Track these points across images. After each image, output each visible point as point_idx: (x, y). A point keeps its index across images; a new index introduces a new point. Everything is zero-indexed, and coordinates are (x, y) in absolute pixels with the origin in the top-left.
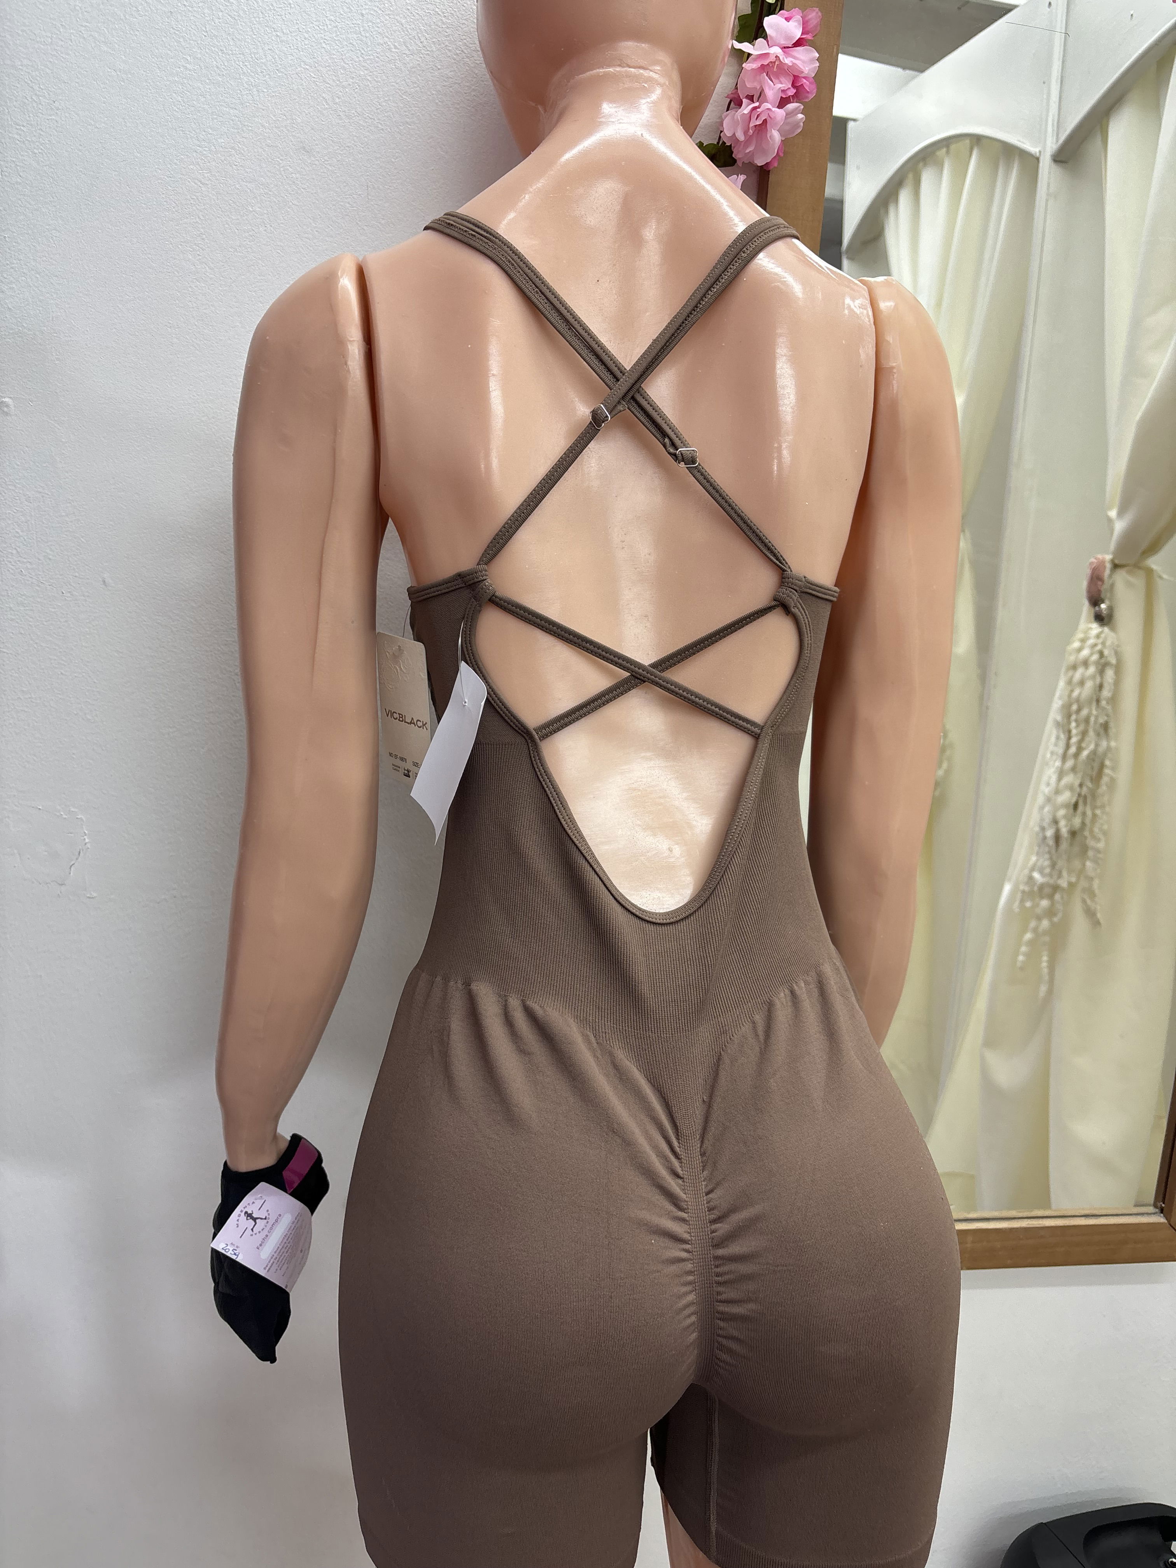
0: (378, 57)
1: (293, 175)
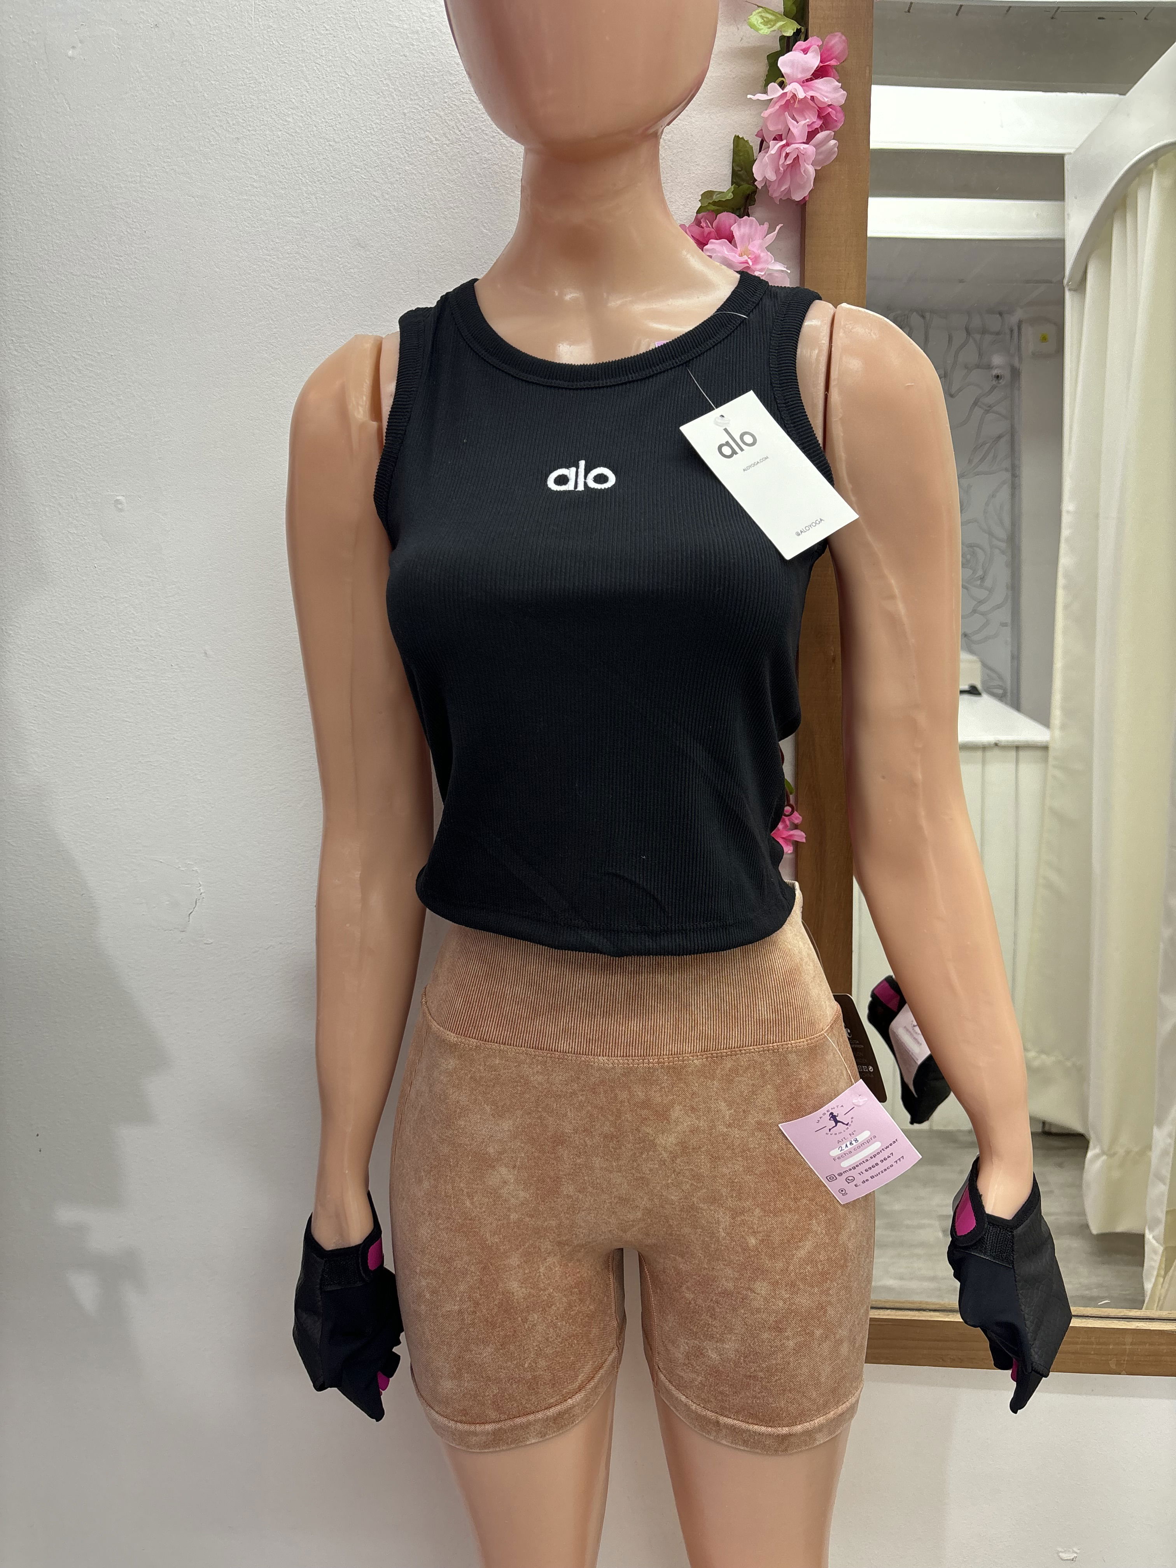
1: (351, 270)
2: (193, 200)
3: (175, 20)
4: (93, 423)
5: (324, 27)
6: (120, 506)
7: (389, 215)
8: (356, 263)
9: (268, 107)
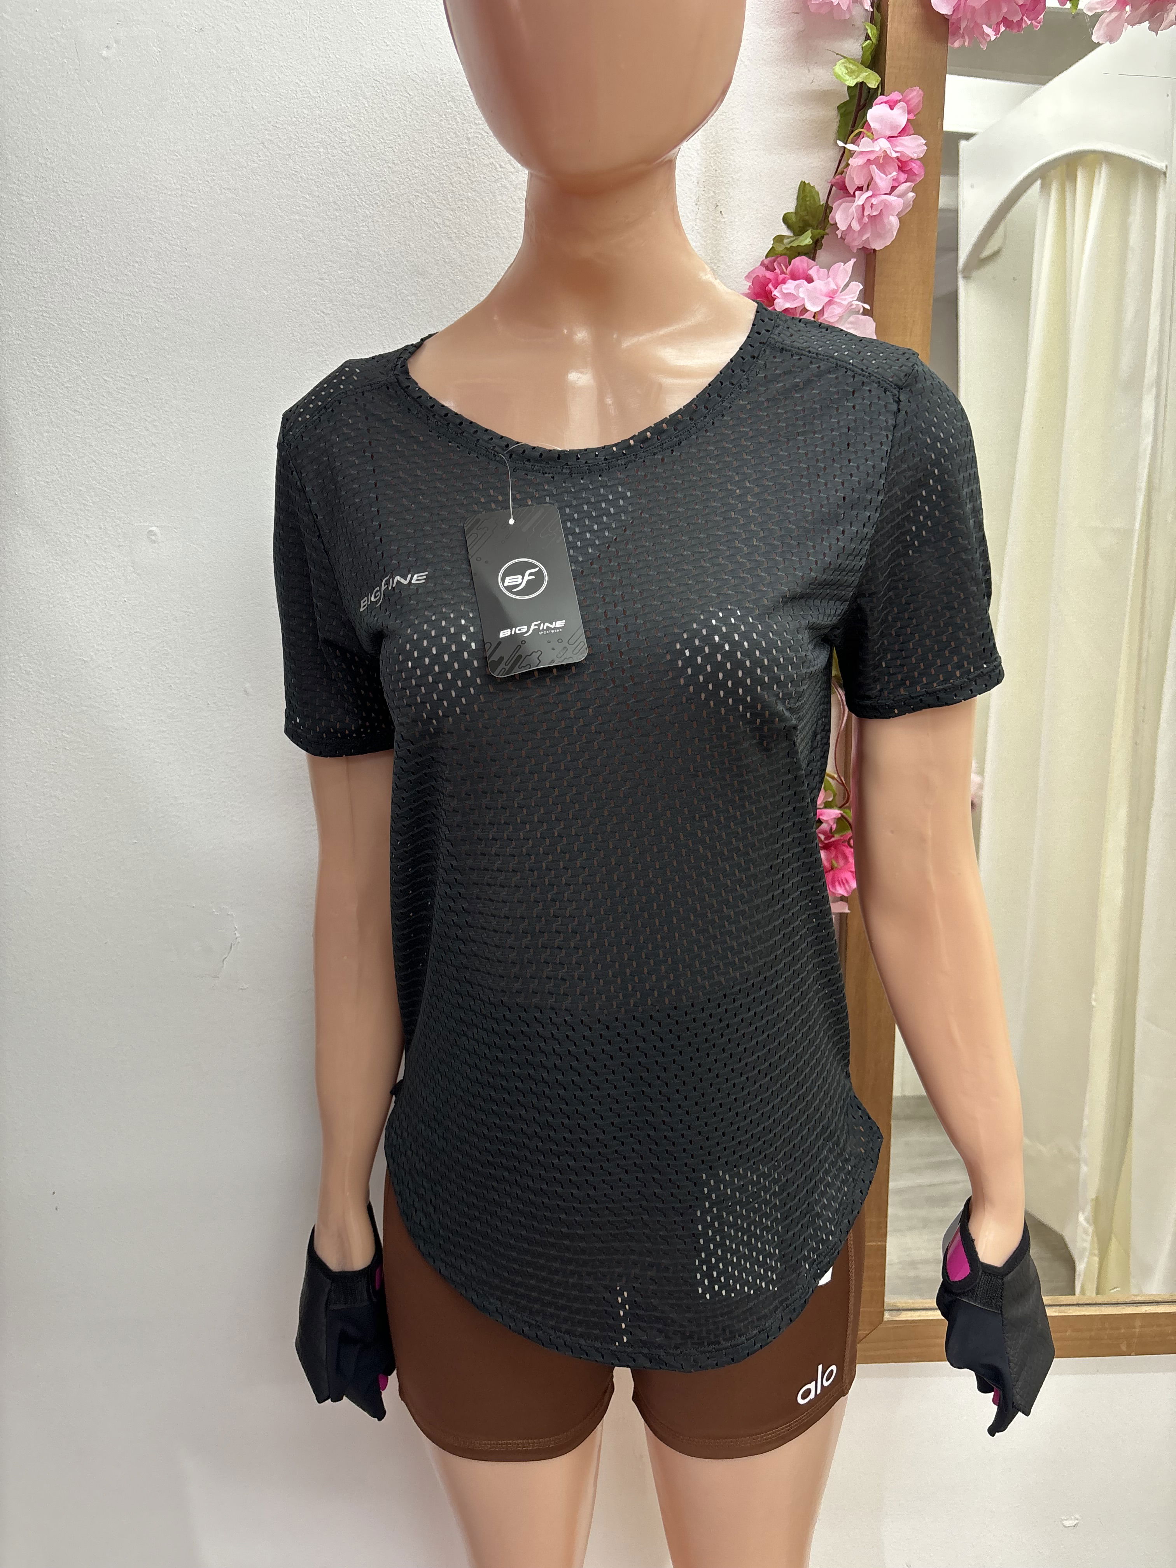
0: (485, 178)
1: (409, 298)
2: (239, 217)
3: (221, 24)
4: (126, 450)
5: (385, 42)
6: (153, 538)
7: (451, 243)
8: (413, 291)
9: (322, 123)
